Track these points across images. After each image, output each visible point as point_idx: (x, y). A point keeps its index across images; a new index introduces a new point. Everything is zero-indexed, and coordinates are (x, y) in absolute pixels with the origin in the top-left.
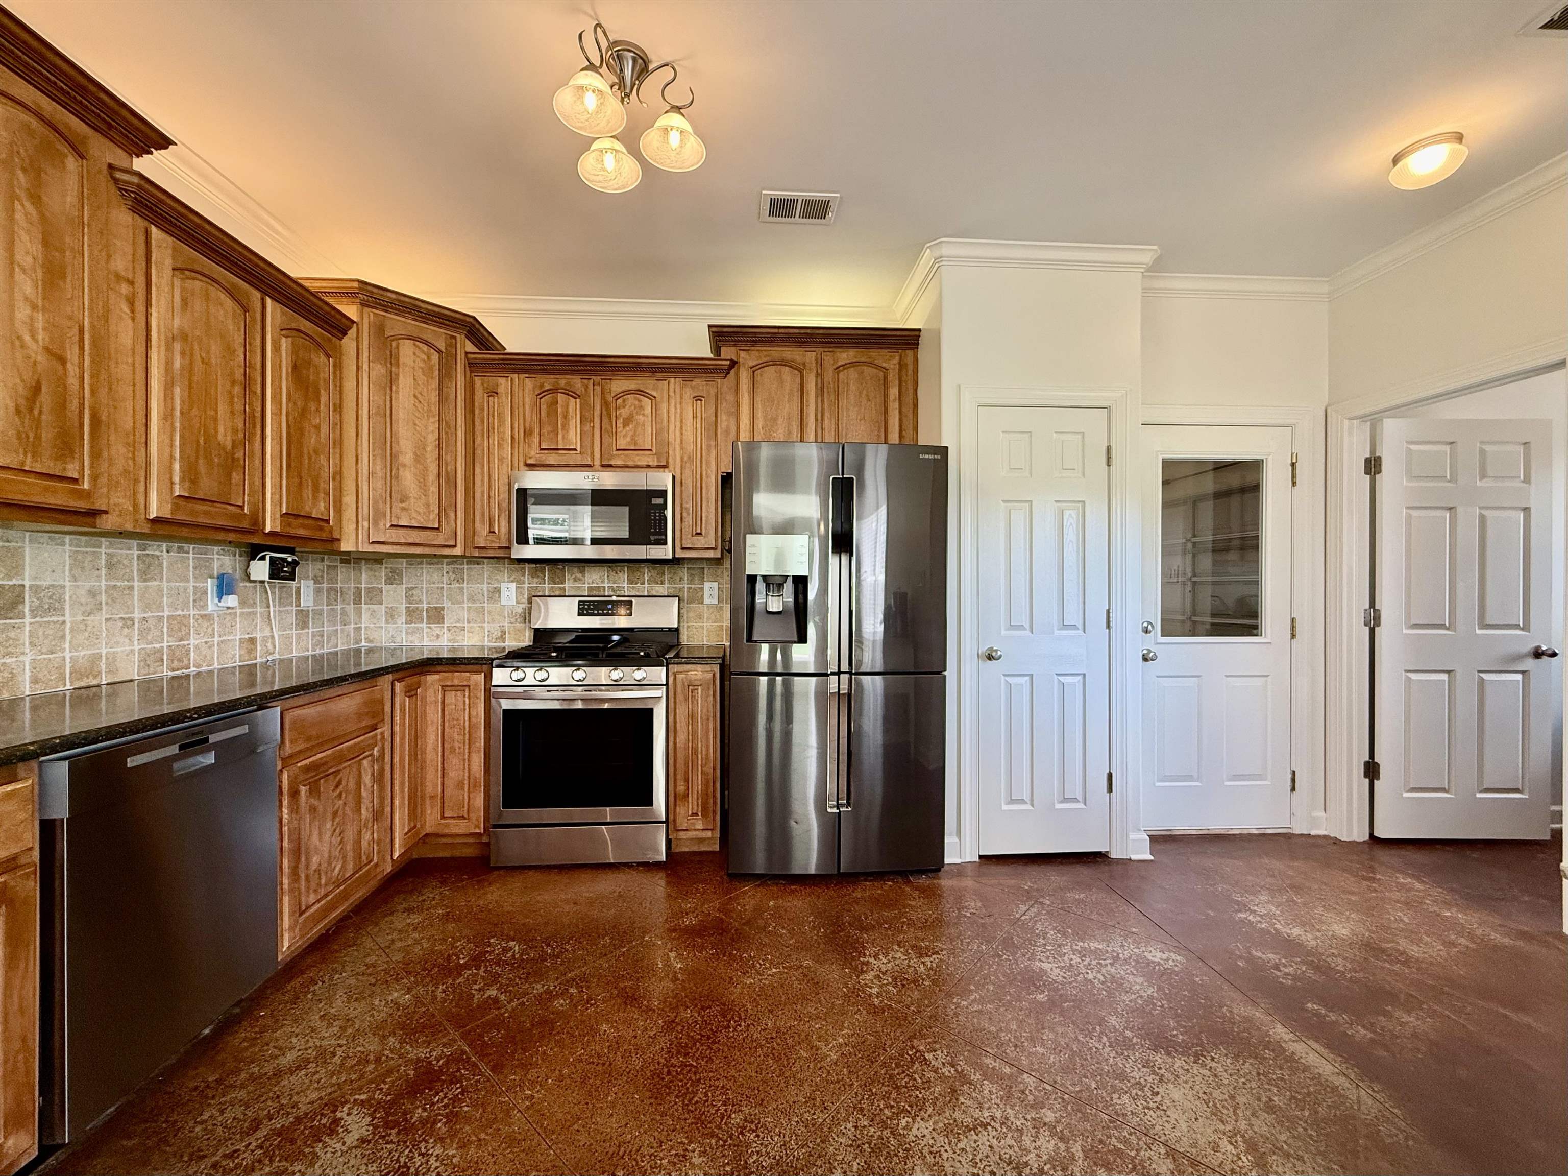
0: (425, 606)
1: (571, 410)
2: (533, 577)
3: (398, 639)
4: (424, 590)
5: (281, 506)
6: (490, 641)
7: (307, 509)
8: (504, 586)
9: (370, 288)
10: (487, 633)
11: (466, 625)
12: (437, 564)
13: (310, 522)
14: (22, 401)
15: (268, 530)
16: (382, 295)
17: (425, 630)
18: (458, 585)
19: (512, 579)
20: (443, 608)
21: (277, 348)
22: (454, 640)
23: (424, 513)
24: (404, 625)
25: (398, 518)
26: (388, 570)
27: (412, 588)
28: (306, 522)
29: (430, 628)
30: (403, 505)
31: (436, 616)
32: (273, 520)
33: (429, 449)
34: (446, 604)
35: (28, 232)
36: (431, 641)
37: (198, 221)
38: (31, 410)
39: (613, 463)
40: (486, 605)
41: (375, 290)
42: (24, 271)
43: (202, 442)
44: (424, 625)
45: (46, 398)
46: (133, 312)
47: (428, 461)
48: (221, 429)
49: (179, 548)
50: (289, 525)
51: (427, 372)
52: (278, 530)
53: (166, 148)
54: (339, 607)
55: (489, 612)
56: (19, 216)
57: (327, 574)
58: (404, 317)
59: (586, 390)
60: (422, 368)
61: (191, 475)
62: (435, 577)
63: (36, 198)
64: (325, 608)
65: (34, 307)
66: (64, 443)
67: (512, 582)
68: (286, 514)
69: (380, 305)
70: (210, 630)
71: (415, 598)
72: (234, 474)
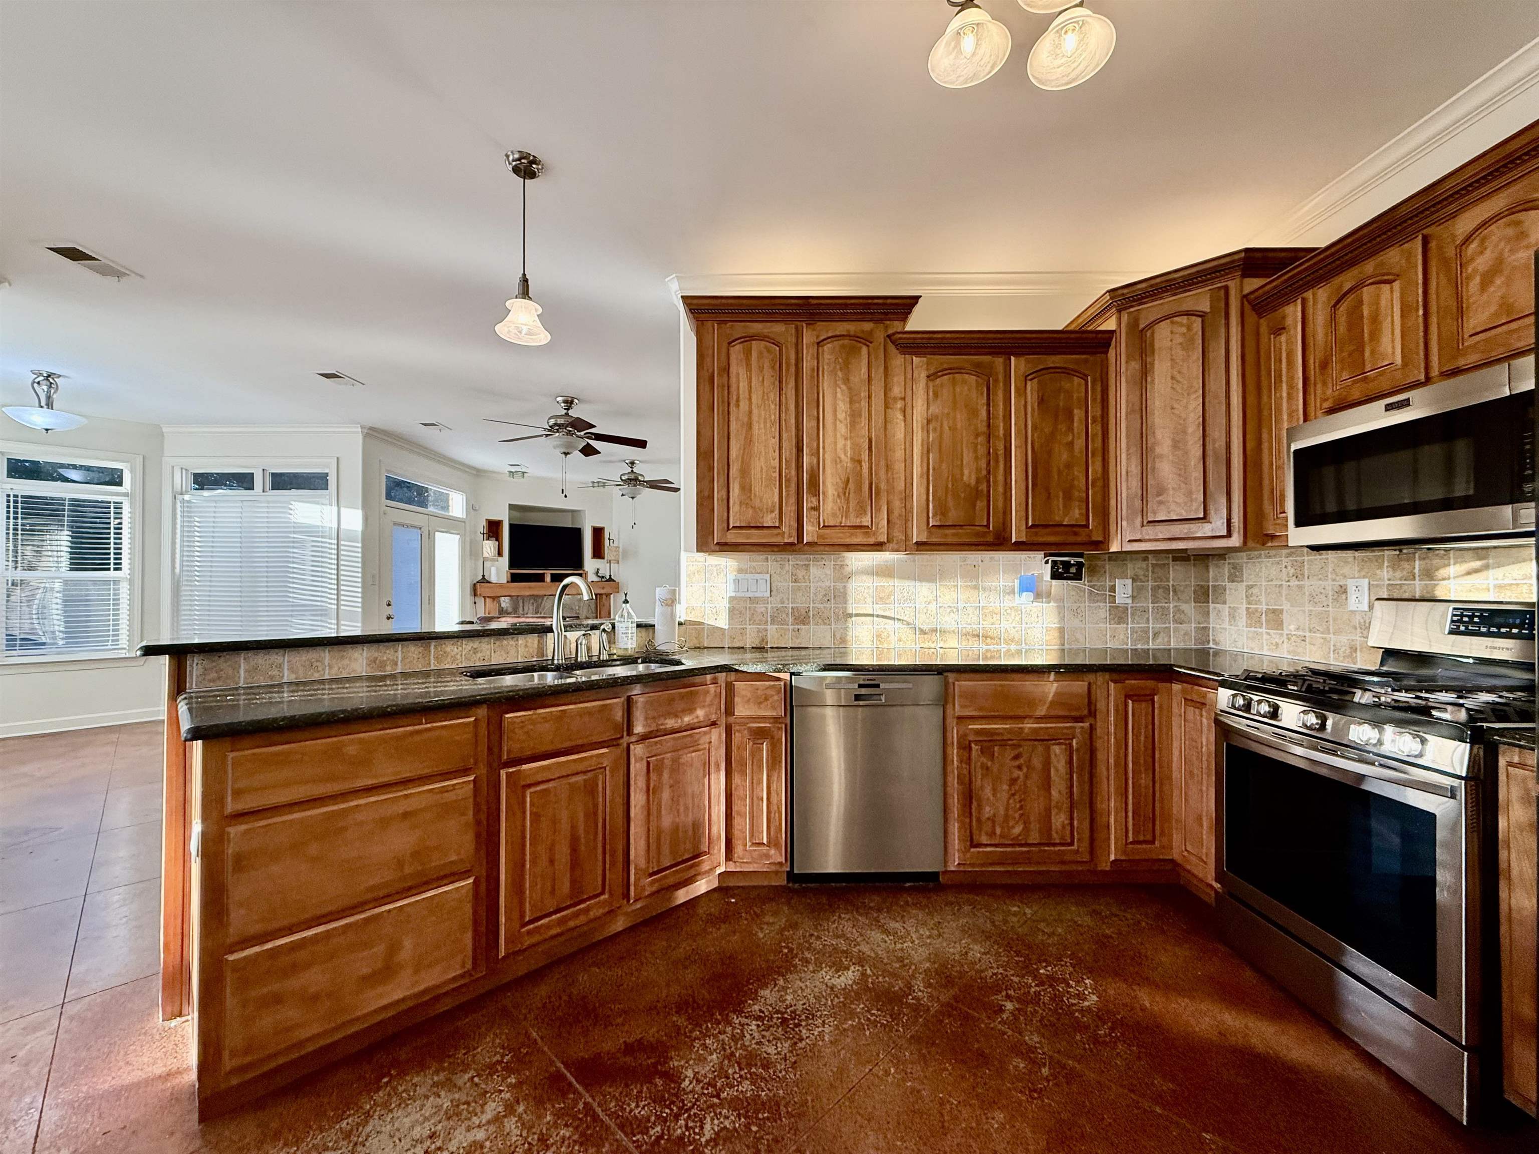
0: (1264, 607)
1: (1383, 303)
2: (1394, 570)
3: (1240, 644)
4: (1263, 588)
5: (1027, 519)
6: (1335, 659)
7: (1059, 516)
8: (1351, 584)
9: (1120, 292)
10: (1332, 648)
11: (1307, 634)
12: (1275, 556)
13: (1062, 529)
14: (841, 490)
15: (1014, 540)
16: (1134, 291)
17: (1265, 636)
18: (1297, 583)
19: (1363, 573)
20: (1281, 611)
21: (1021, 392)
22: (1294, 652)
23: (1186, 503)
24: (1245, 629)
25: (1155, 513)
26: (1231, 566)
27: (1252, 587)
28: (1057, 529)
29: (1268, 634)
30: (1160, 498)
31: (1275, 619)
32: (1018, 531)
33: (1190, 430)
34: (1286, 606)
35: (843, 401)
36: (1269, 650)
37: (940, 336)
38: (845, 493)
39: (1462, 362)
40: (1330, 609)
41: (1125, 291)
42: (841, 422)
43: (950, 486)
44: (1264, 630)
45: (851, 485)
46: (905, 416)
47: (1190, 443)
48: (966, 472)
49: (991, 558)
50: (1036, 534)
51: (1187, 346)
52: (1024, 539)
53: (917, 303)
54: (1171, 605)
55: (1335, 620)
56: (839, 395)
57: (1153, 572)
58: (1161, 298)
59: (1408, 260)
60: (1181, 344)
61: (942, 510)
62: (1274, 571)
63: (846, 381)
64: (1151, 605)
65: (846, 439)
66: (861, 507)
67: (1364, 577)
68: (1033, 526)
69: (1134, 301)
70: (1017, 618)
71: (1255, 598)
72: (978, 502)
